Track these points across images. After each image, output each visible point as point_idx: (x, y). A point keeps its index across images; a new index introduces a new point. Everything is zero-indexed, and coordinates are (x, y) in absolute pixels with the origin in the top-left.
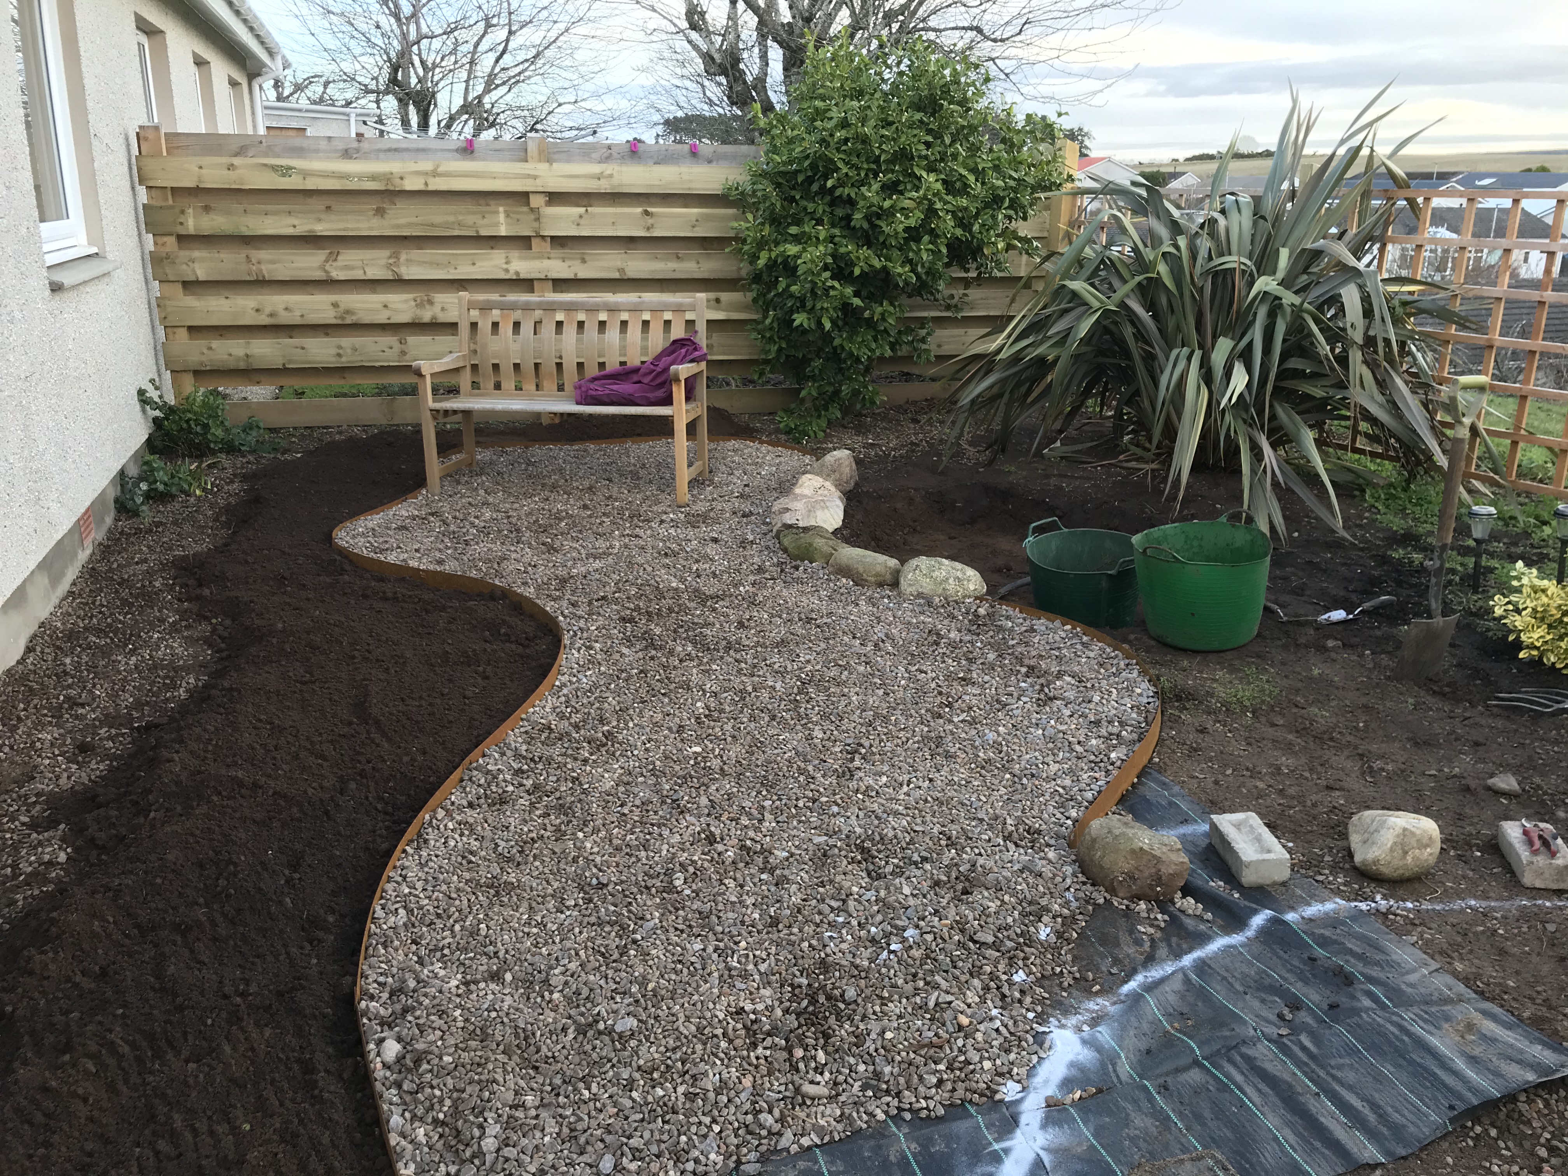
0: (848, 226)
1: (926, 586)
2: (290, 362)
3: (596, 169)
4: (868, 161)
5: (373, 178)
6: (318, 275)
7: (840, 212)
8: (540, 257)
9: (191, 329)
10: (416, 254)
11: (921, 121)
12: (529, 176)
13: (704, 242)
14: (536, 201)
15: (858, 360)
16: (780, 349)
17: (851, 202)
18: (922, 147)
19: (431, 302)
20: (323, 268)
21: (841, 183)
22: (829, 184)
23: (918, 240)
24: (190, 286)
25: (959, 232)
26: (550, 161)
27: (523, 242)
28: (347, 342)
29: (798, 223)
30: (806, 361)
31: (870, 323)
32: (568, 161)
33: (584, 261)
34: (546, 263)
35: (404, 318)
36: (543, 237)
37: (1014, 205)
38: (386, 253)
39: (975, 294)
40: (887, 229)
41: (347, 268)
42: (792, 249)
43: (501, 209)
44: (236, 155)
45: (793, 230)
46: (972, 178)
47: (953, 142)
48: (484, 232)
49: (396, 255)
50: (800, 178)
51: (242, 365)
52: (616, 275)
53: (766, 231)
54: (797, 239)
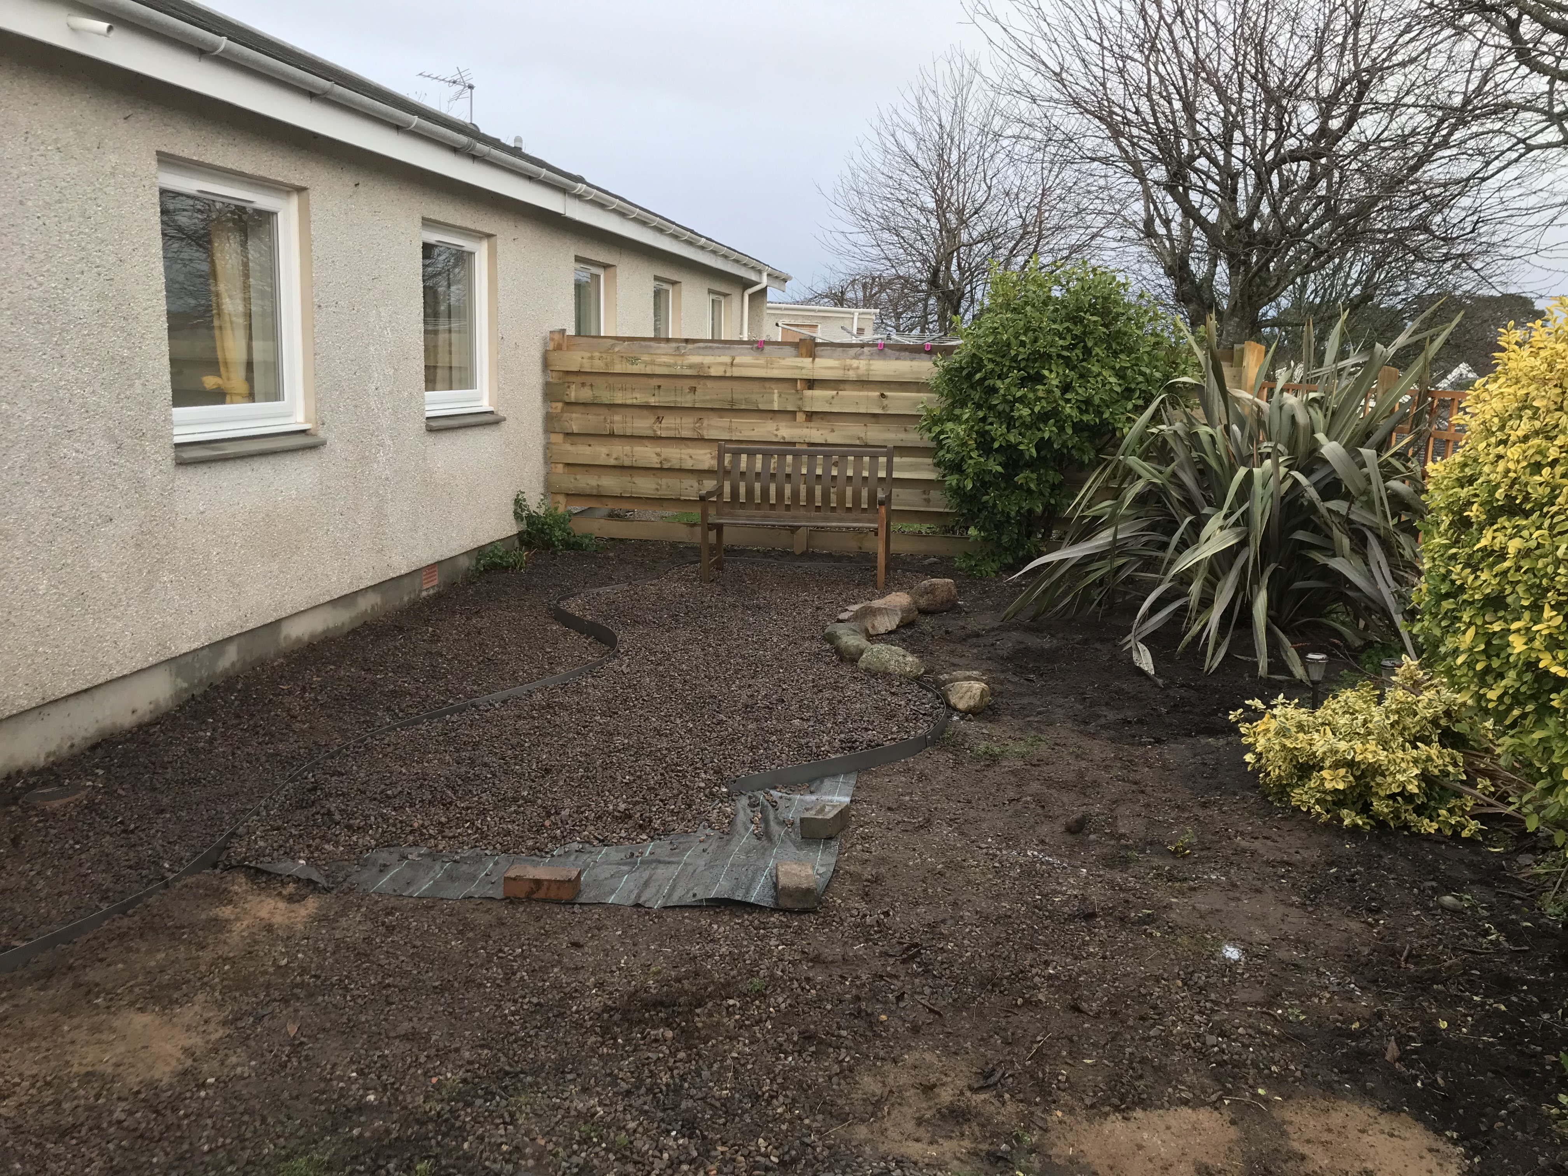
1: (874, 664)
2: (625, 492)
5: (691, 366)
6: (649, 433)
8: (801, 426)
10: (715, 420)
12: (797, 367)
14: (800, 386)
20: (651, 428)
24: (569, 436)
26: (814, 356)
27: (790, 415)
28: (663, 480)
32: (830, 356)
33: (835, 430)
34: (806, 431)
35: (701, 466)
36: (804, 412)
38: (693, 419)
41: (668, 428)
43: (776, 390)
44: (608, 350)
48: (762, 407)
49: (701, 421)
51: (595, 492)
52: (857, 442)
53: (938, 411)
54: (958, 419)
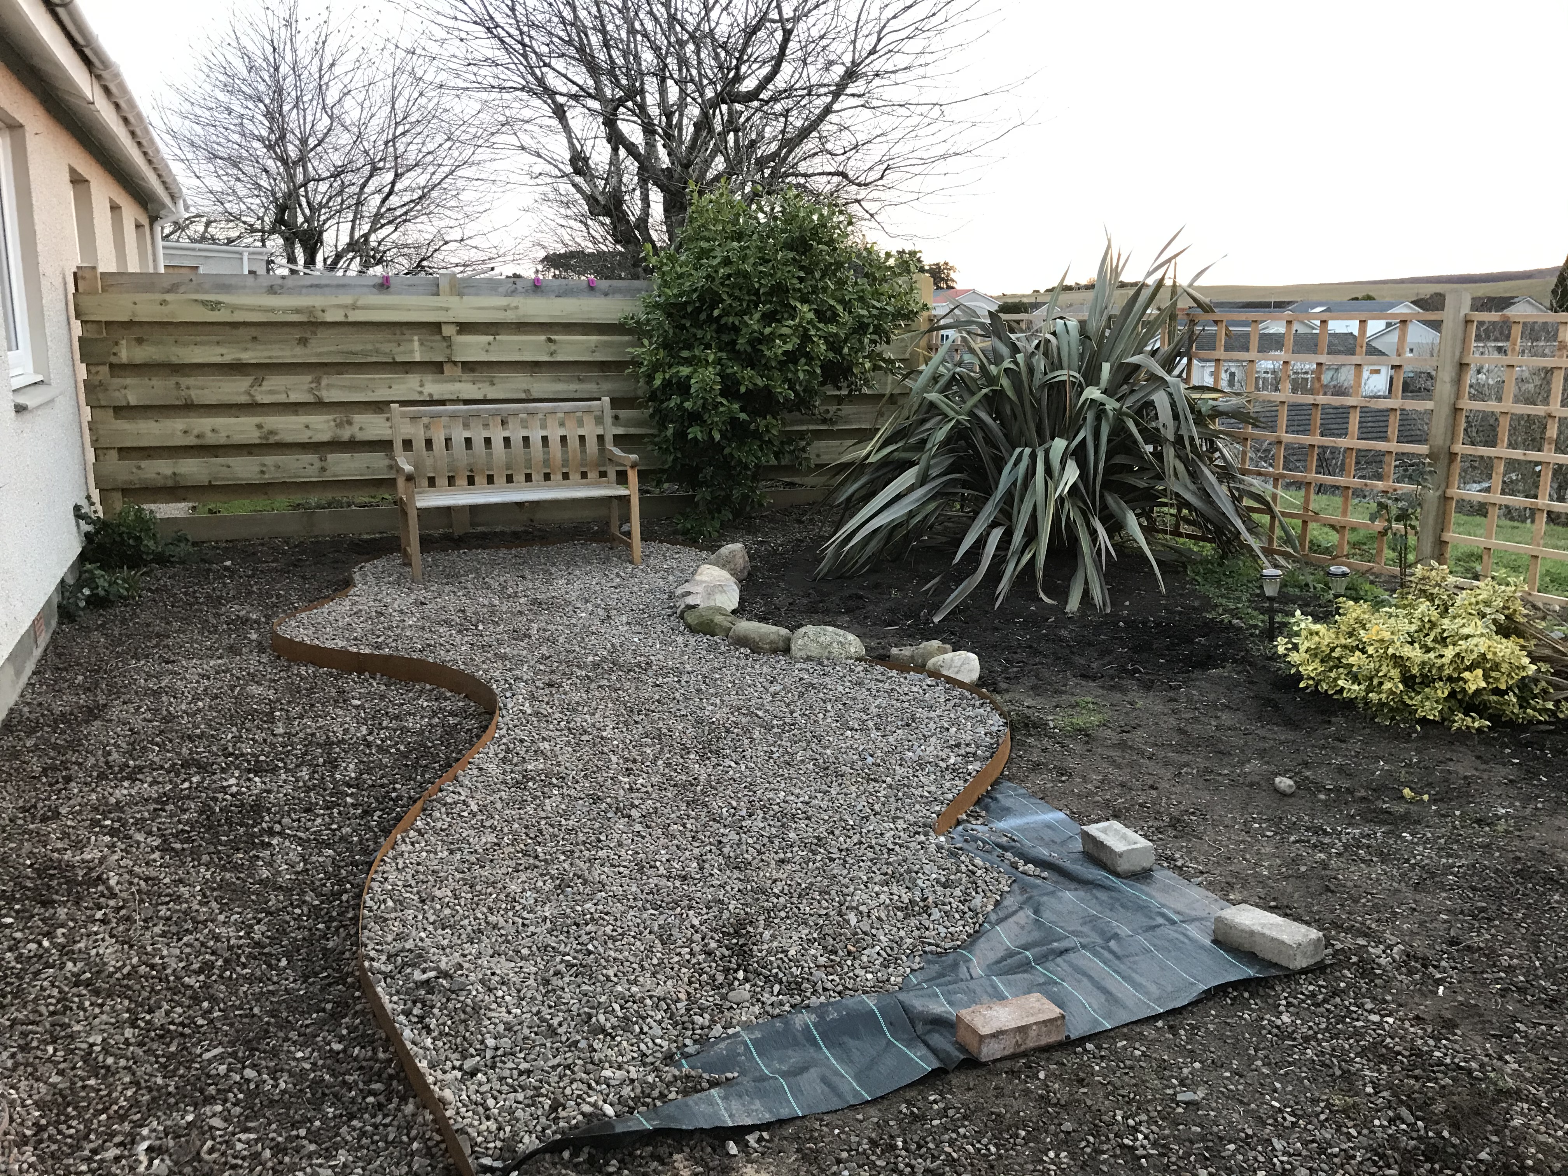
0: (733, 350)
1: (814, 650)
2: (216, 479)
3: (503, 301)
4: (748, 294)
5: (297, 311)
6: (244, 399)
7: (726, 338)
8: (453, 380)
9: (120, 449)
10: (336, 379)
11: (794, 259)
12: (441, 308)
13: (602, 366)
14: (447, 331)
15: (746, 467)
16: (676, 459)
17: (736, 329)
18: (795, 281)
19: (350, 423)
20: (248, 393)
21: (725, 313)
22: (716, 313)
23: (795, 363)
24: (122, 411)
25: (831, 355)
26: (461, 294)
27: (437, 367)
28: (270, 460)
29: (689, 347)
30: (698, 469)
31: (757, 435)
32: (477, 295)
33: (492, 384)
34: (457, 386)
35: (325, 437)
36: (455, 363)
37: (878, 330)
38: (309, 378)
39: (847, 409)
40: (768, 353)
41: (271, 392)
42: (685, 371)
43: (416, 338)
44: (168, 292)
45: (685, 354)
46: (840, 308)
47: (823, 276)
48: (399, 359)
49: (318, 380)
50: (689, 309)
51: (170, 483)
52: (523, 396)
53: (662, 354)
54: (687, 362)
